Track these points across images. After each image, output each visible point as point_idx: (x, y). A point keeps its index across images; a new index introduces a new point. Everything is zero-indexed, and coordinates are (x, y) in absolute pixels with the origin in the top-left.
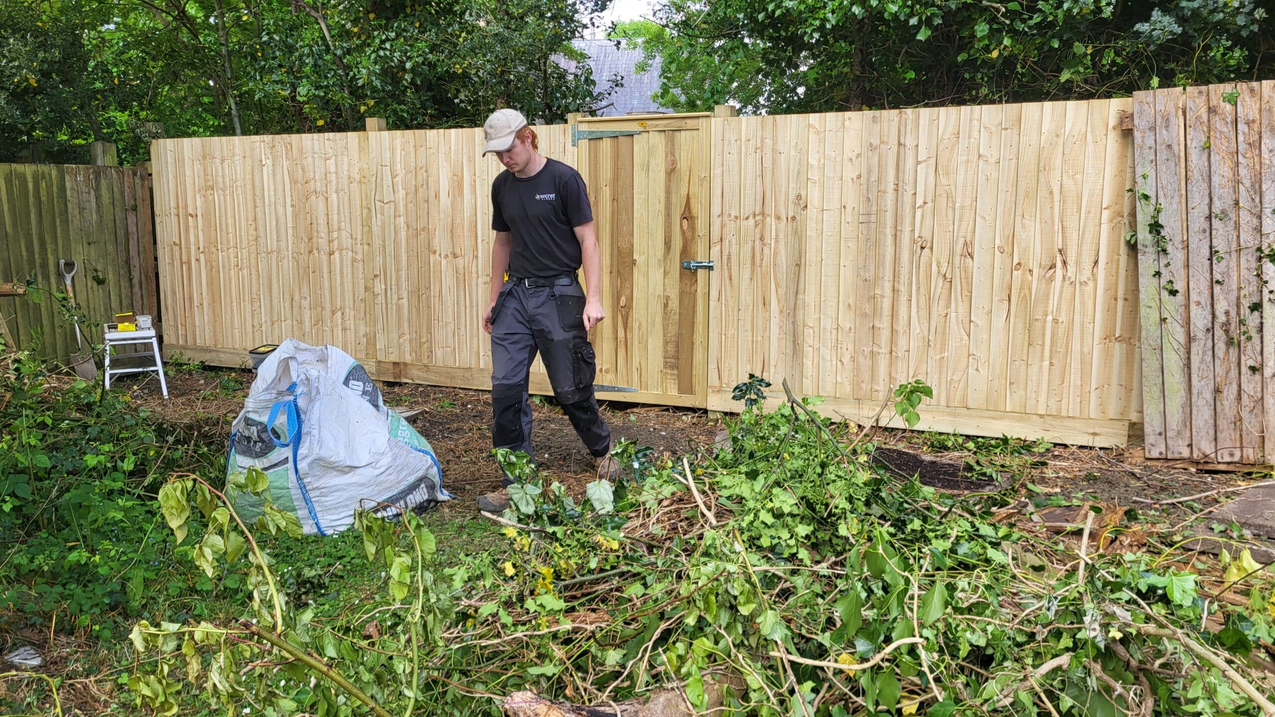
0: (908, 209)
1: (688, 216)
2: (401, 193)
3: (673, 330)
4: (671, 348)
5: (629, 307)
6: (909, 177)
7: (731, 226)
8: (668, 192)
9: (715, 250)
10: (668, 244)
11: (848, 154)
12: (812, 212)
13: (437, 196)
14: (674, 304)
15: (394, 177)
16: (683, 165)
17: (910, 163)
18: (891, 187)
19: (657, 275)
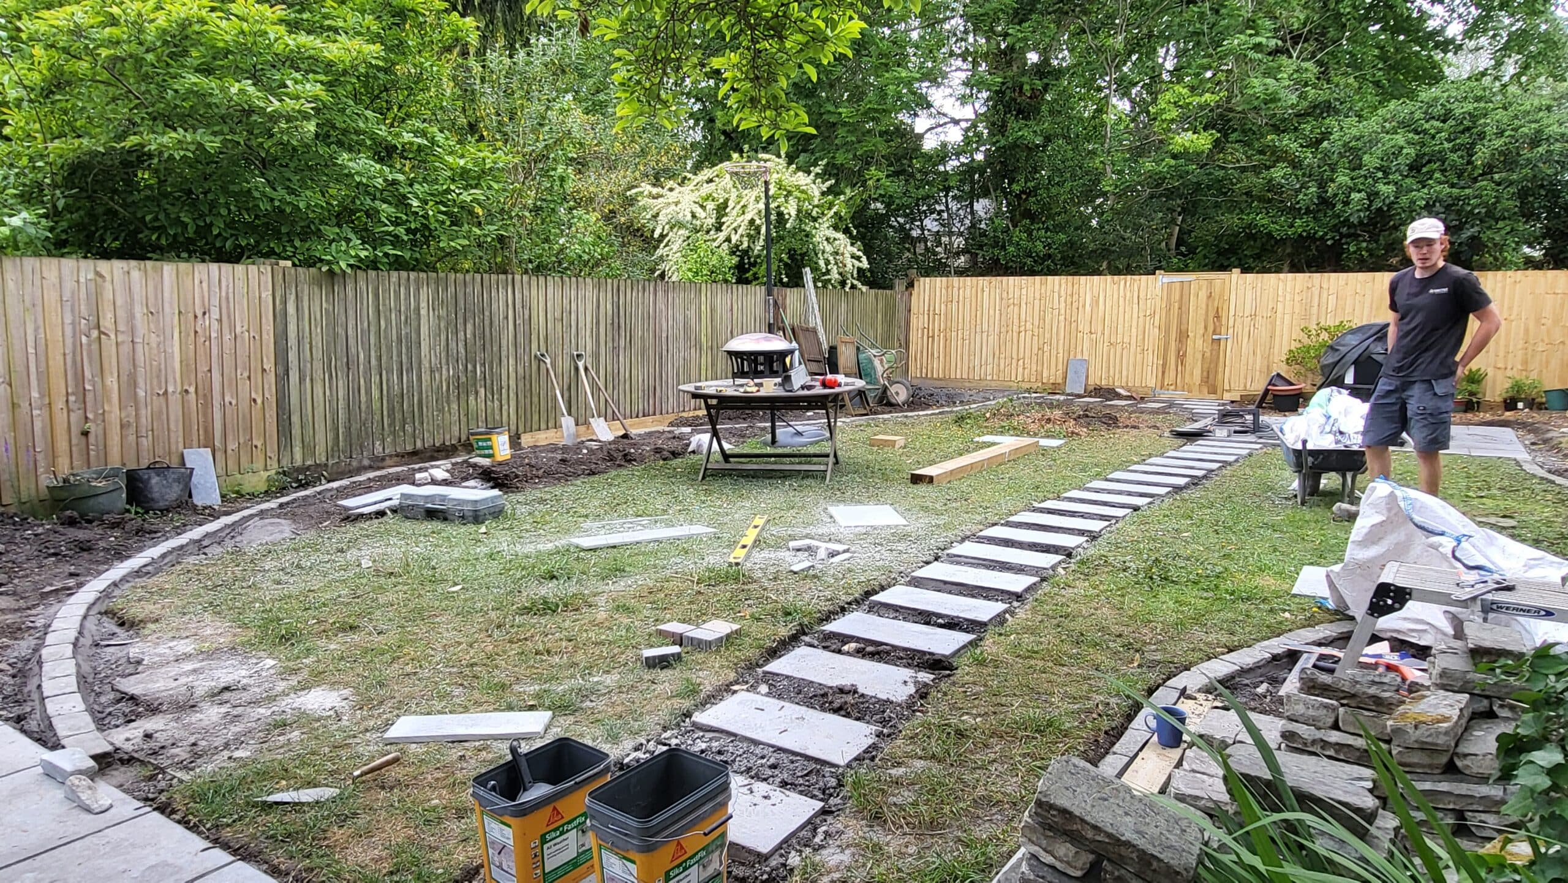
0: (1324, 312)
1: (1218, 317)
2: (1063, 305)
3: (1206, 366)
4: (1205, 374)
5: (1185, 355)
6: (1324, 300)
7: (1239, 320)
8: (1207, 306)
9: (1231, 331)
10: (1206, 328)
11: (1297, 291)
12: (1279, 315)
13: (1084, 306)
14: (1208, 354)
15: (1060, 297)
16: (1216, 295)
17: (1325, 295)
18: (1316, 305)
19: (1199, 342)
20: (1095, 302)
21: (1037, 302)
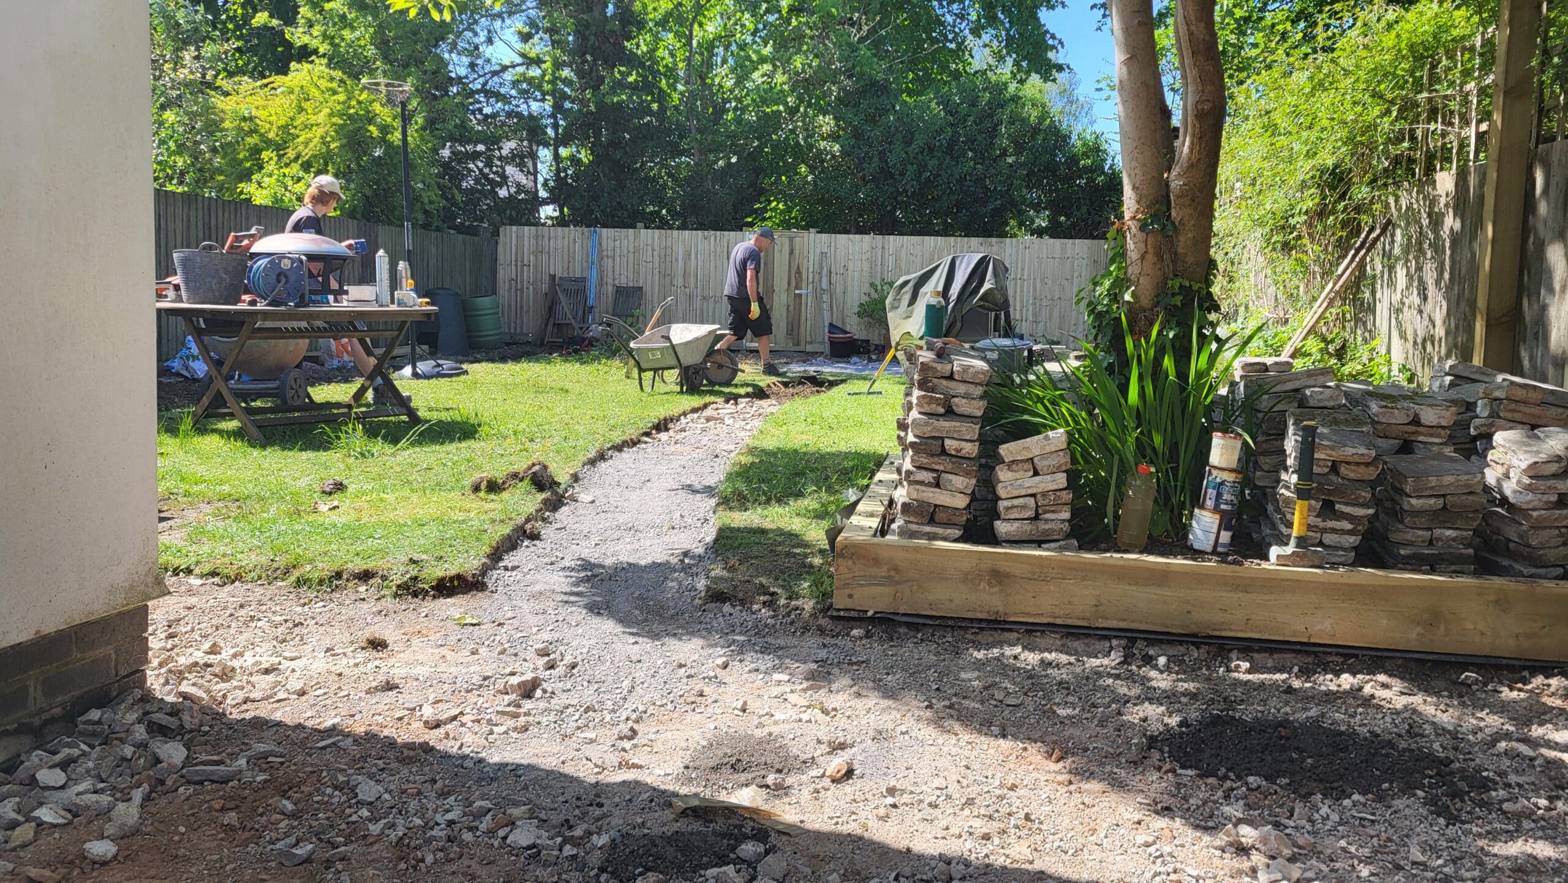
20: (688, 255)
21: (631, 256)
